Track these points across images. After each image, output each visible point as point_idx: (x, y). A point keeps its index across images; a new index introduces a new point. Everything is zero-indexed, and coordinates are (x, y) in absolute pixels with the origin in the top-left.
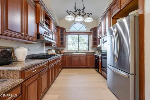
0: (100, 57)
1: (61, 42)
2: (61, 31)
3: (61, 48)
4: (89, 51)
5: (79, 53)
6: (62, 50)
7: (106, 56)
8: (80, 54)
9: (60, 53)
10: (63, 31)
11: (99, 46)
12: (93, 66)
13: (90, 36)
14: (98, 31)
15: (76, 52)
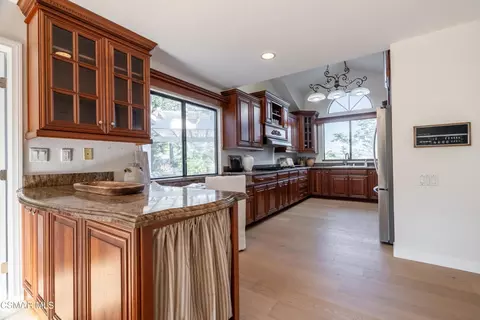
1: (306, 143)
2: (305, 118)
3: (307, 155)
6: (309, 159)
8: (353, 166)
9: (306, 165)
10: (310, 118)
15: (344, 162)
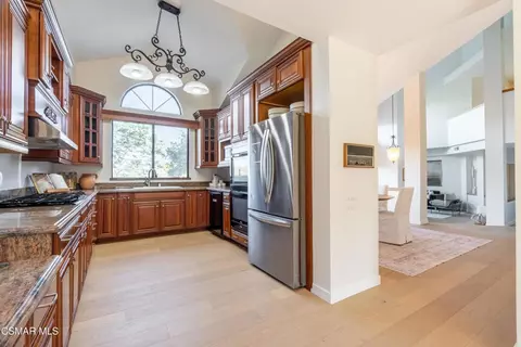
0: (226, 195)
2: (87, 104)
4: (188, 178)
5: (157, 184)
6: (85, 176)
7: (246, 190)
8: (160, 188)
10: (95, 107)
11: (221, 164)
12: (204, 224)
13: (192, 134)
14: (222, 122)
15: (146, 182)
